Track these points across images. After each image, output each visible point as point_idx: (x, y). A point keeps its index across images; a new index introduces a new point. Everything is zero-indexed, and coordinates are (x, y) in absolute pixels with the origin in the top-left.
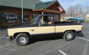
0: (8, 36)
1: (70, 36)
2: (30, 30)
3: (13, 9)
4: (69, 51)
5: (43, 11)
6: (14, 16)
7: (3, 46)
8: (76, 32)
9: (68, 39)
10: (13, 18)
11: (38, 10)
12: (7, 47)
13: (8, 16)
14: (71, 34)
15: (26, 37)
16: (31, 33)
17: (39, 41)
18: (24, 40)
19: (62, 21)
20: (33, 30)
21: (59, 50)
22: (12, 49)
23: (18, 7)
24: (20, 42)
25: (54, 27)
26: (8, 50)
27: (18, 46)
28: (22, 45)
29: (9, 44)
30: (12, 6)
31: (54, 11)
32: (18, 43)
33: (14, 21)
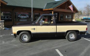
0: (12, 33)
1: (73, 37)
2: (32, 29)
3: (24, 9)
4: (66, 51)
5: (53, 10)
6: (25, 15)
7: (9, 41)
8: (80, 32)
9: (70, 40)
10: (25, 17)
11: (48, 10)
12: (12, 43)
13: (20, 15)
14: (75, 34)
15: (28, 35)
16: (33, 31)
17: (42, 40)
18: (26, 37)
19: (74, 20)
20: (34, 29)
21: (56, 50)
22: (15, 44)
23: (29, 7)
24: (22, 40)
25: (56, 26)
26: (11, 45)
27: (21, 42)
28: (25, 42)
29: (14, 40)
30: (23, 6)
31: (66, 11)
32: (21, 40)
33: (26, 20)
